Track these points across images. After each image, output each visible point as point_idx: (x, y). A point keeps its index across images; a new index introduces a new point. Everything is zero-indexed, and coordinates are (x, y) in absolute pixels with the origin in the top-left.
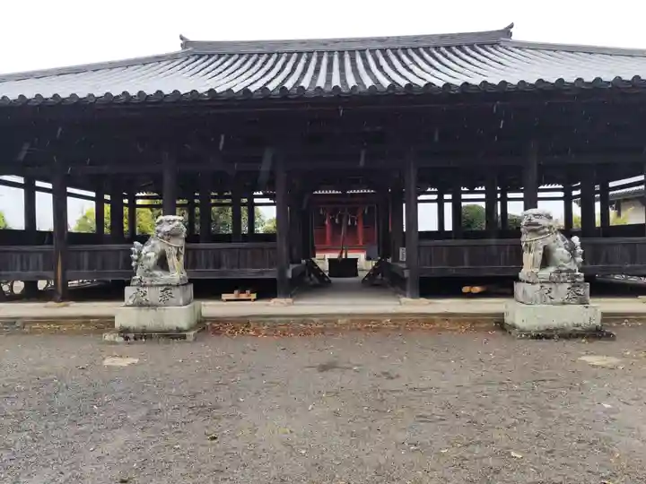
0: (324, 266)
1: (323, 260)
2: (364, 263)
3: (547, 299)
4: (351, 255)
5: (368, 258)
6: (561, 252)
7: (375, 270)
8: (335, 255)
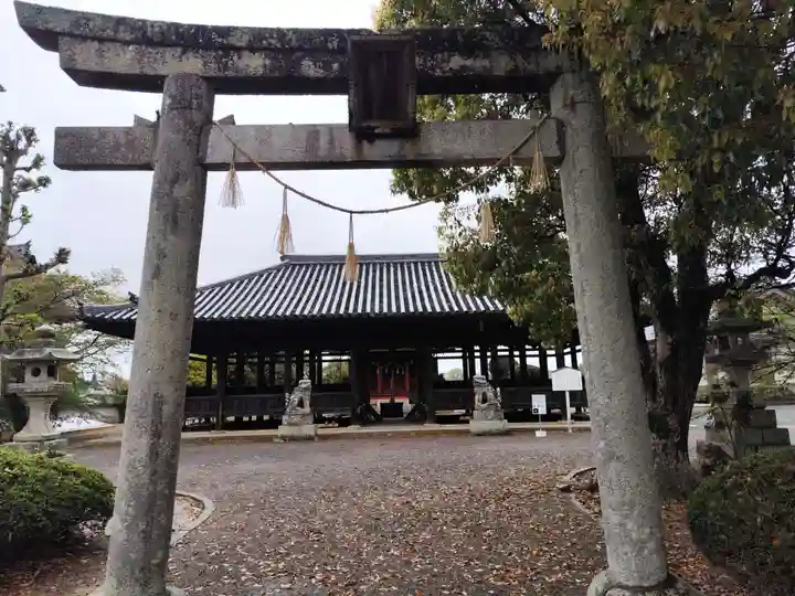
0: (378, 409)
1: (377, 404)
2: (407, 406)
3: (486, 418)
4: (397, 401)
5: (410, 402)
6: (490, 395)
7: (413, 411)
8: (387, 401)
